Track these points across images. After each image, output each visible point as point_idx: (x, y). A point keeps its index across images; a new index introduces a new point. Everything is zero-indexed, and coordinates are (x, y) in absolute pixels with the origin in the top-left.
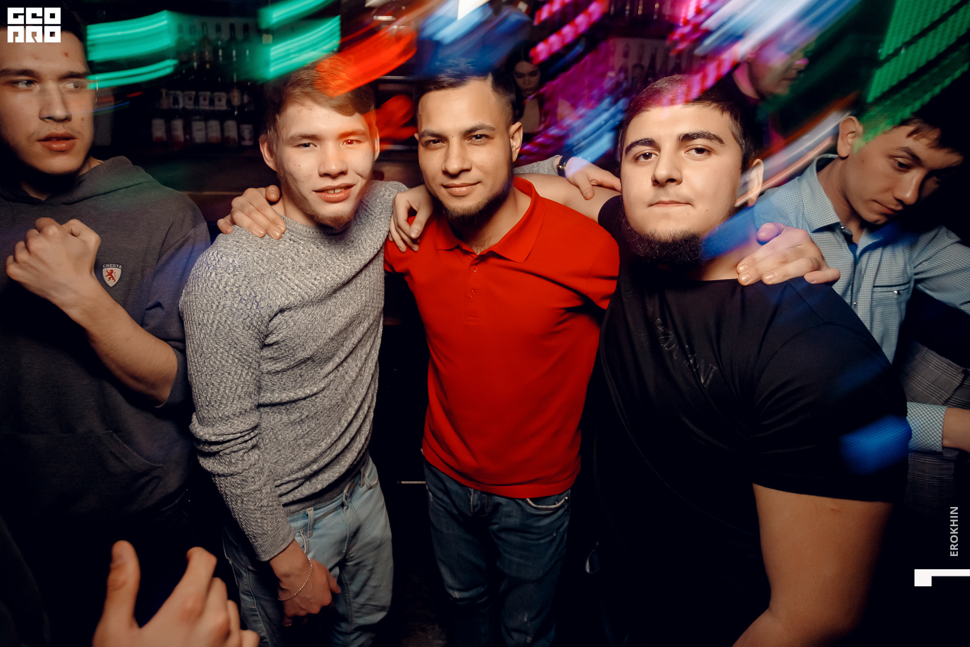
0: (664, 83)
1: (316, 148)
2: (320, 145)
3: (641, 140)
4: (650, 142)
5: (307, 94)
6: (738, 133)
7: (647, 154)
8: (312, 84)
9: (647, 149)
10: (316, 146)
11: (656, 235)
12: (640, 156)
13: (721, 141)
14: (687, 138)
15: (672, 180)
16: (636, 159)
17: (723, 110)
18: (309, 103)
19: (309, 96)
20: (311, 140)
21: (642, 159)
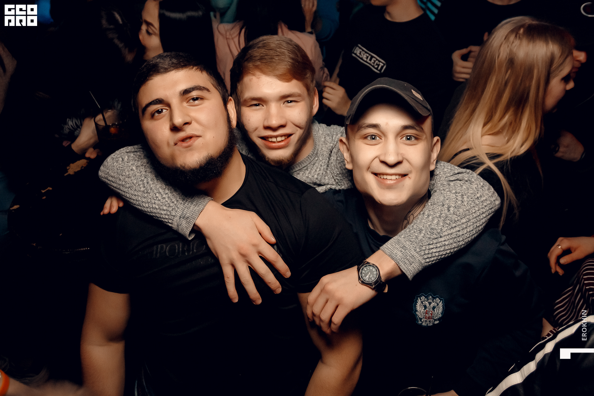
0: (157, 59)
1: (263, 107)
2: (266, 105)
3: (153, 101)
4: (159, 101)
5: (257, 67)
6: (215, 83)
7: (160, 110)
8: (261, 59)
9: (158, 107)
10: (263, 106)
11: (186, 166)
12: (155, 113)
13: (208, 90)
14: (186, 92)
15: (186, 123)
16: (152, 116)
17: (201, 70)
18: (258, 73)
19: (259, 68)
20: (260, 102)
21: (156, 114)
